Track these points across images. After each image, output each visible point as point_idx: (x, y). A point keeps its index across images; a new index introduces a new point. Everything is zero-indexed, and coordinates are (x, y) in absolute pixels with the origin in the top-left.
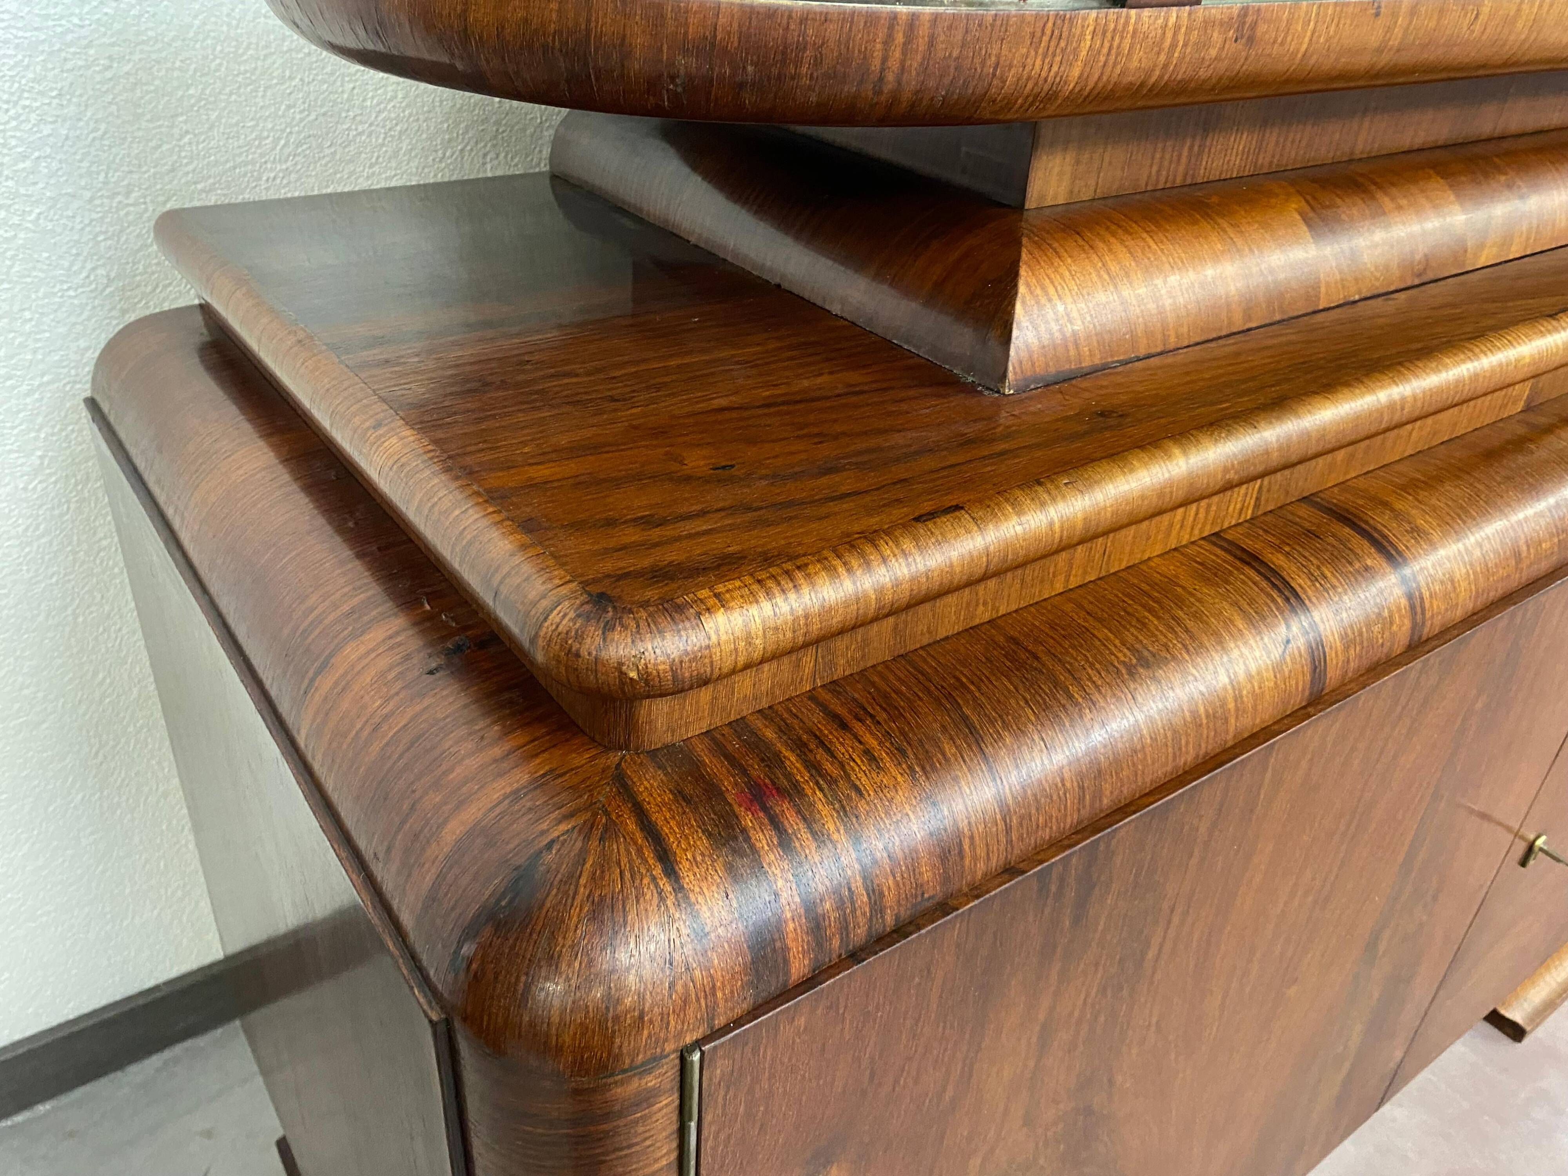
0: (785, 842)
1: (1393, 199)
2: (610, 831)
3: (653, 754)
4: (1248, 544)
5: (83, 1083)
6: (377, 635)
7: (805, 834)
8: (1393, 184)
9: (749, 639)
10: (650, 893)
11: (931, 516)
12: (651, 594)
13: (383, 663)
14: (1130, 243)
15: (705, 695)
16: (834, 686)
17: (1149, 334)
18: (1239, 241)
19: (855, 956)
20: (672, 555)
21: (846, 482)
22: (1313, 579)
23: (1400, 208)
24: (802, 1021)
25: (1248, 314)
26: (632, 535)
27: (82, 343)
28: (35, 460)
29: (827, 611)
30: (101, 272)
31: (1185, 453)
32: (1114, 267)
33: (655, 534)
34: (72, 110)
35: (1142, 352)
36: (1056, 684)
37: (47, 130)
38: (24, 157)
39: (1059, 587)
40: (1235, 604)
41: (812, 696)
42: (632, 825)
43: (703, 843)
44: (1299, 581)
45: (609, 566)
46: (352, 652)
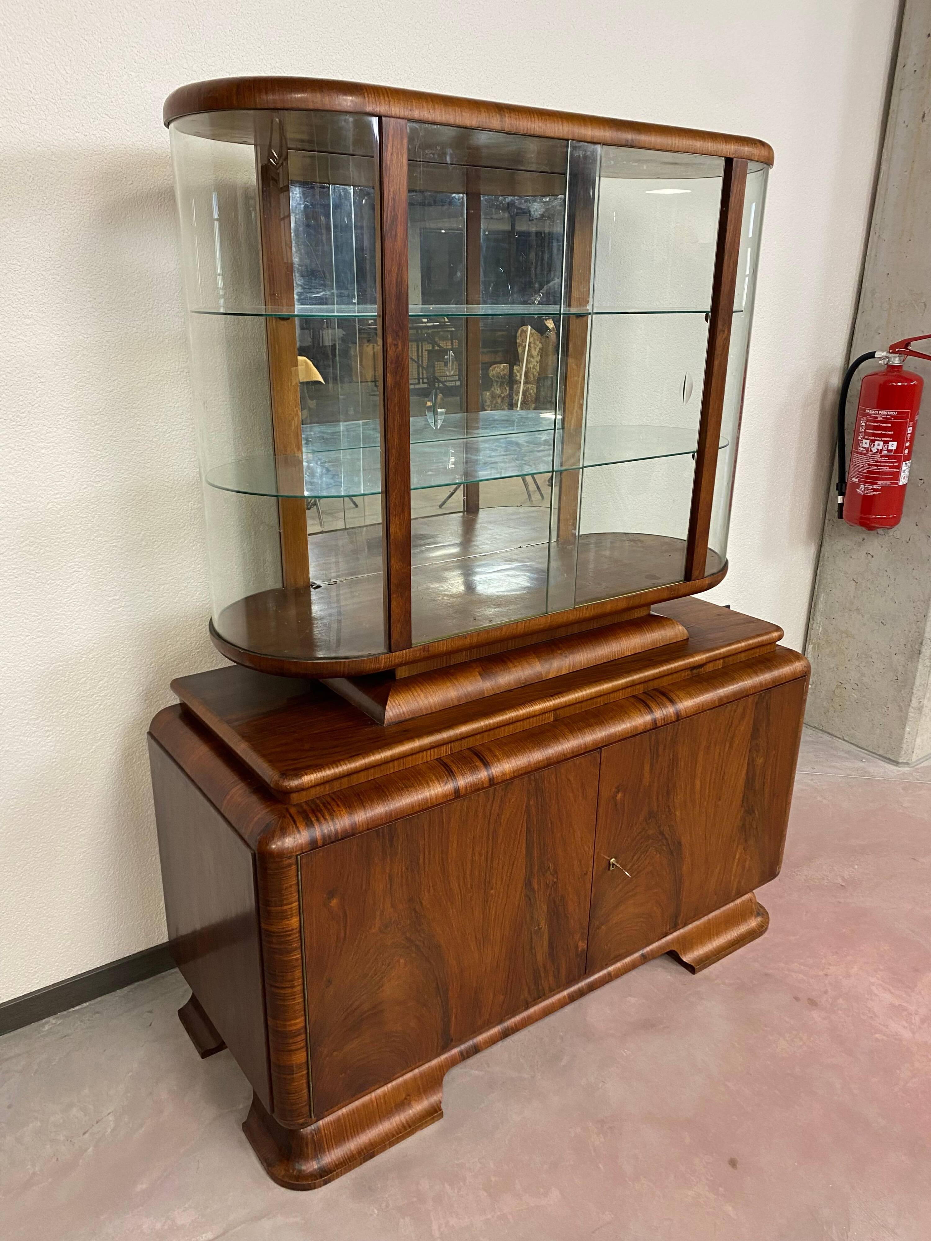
0: (318, 820)
1: (513, 664)
2: (285, 817)
3: (294, 805)
4: (445, 760)
5: (100, 996)
6: (239, 787)
7: (322, 818)
8: (515, 659)
9: (311, 781)
10: (291, 827)
11: (354, 756)
12: (292, 773)
13: (240, 792)
14: (422, 687)
15: (304, 793)
16: (334, 793)
17: (426, 709)
18: (456, 683)
19: (332, 842)
20: (299, 766)
21: (338, 749)
22: (458, 768)
23: (515, 666)
24: (321, 854)
25: (459, 700)
26: (290, 762)
27: (133, 711)
28: (114, 750)
29: (328, 776)
30: (141, 688)
31: (419, 740)
32: (415, 694)
33: (296, 762)
34: (138, 643)
35: (424, 713)
36: (383, 791)
37: (130, 649)
38: (123, 658)
39: (392, 771)
40: (434, 774)
41: (329, 794)
42: (288, 816)
43: (301, 819)
44: (454, 769)
45: (285, 768)
46: (234, 790)
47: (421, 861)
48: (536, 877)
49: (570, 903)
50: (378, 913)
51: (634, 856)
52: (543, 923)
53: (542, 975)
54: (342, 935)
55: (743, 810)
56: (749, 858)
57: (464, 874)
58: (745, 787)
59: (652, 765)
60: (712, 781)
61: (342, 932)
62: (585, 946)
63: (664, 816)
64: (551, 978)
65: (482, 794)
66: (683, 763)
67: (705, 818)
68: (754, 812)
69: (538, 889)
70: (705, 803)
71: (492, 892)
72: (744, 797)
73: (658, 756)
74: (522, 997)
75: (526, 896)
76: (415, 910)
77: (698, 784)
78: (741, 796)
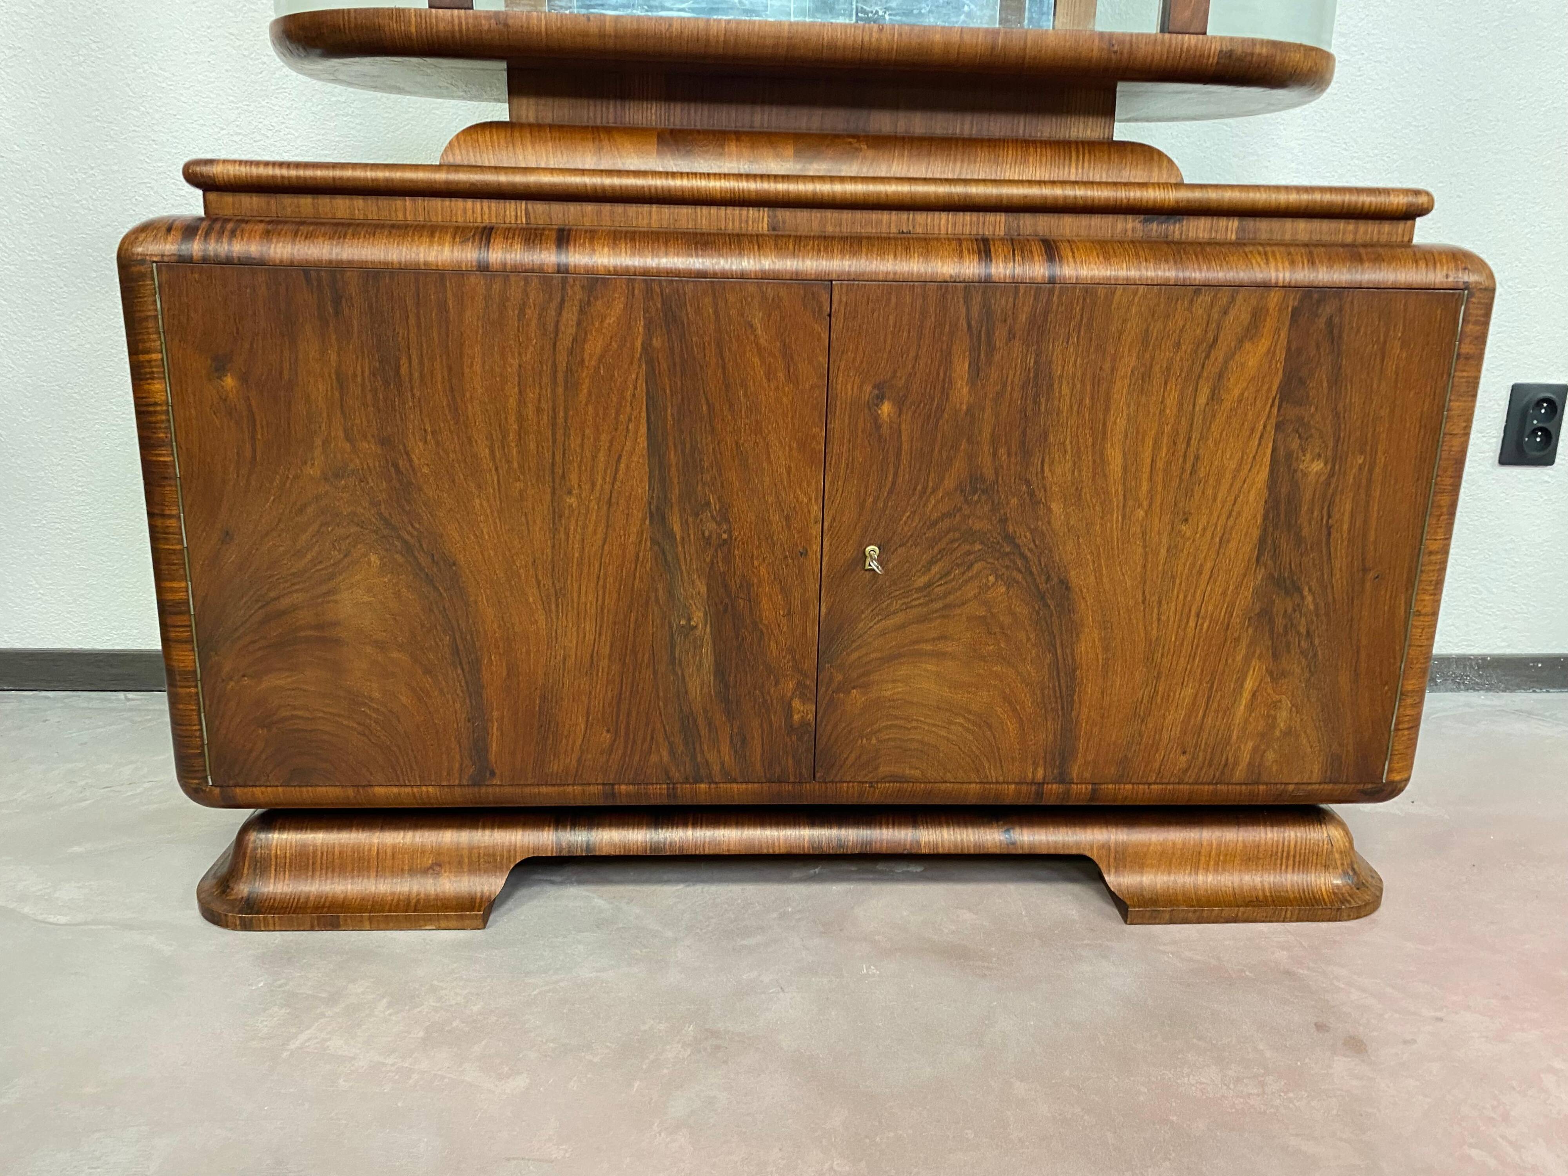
47: (404, 370)
48: (676, 509)
49: (765, 603)
50: (318, 442)
51: (932, 562)
52: (698, 617)
53: (704, 731)
54: (248, 453)
55: (1261, 573)
56: (1286, 703)
57: (504, 437)
58: (1265, 517)
59: (976, 369)
60: (1160, 464)
61: (248, 446)
62: (811, 717)
63: (1014, 501)
64: (725, 748)
65: (536, 280)
66: (1066, 390)
67: (1140, 550)
68: (1299, 590)
69: (683, 538)
70: (1141, 513)
71: (572, 500)
72: (1262, 541)
73: (991, 348)
74: (654, 758)
75: (654, 541)
76: (396, 466)
77: (1115, 458)
78: (1256, 533)
